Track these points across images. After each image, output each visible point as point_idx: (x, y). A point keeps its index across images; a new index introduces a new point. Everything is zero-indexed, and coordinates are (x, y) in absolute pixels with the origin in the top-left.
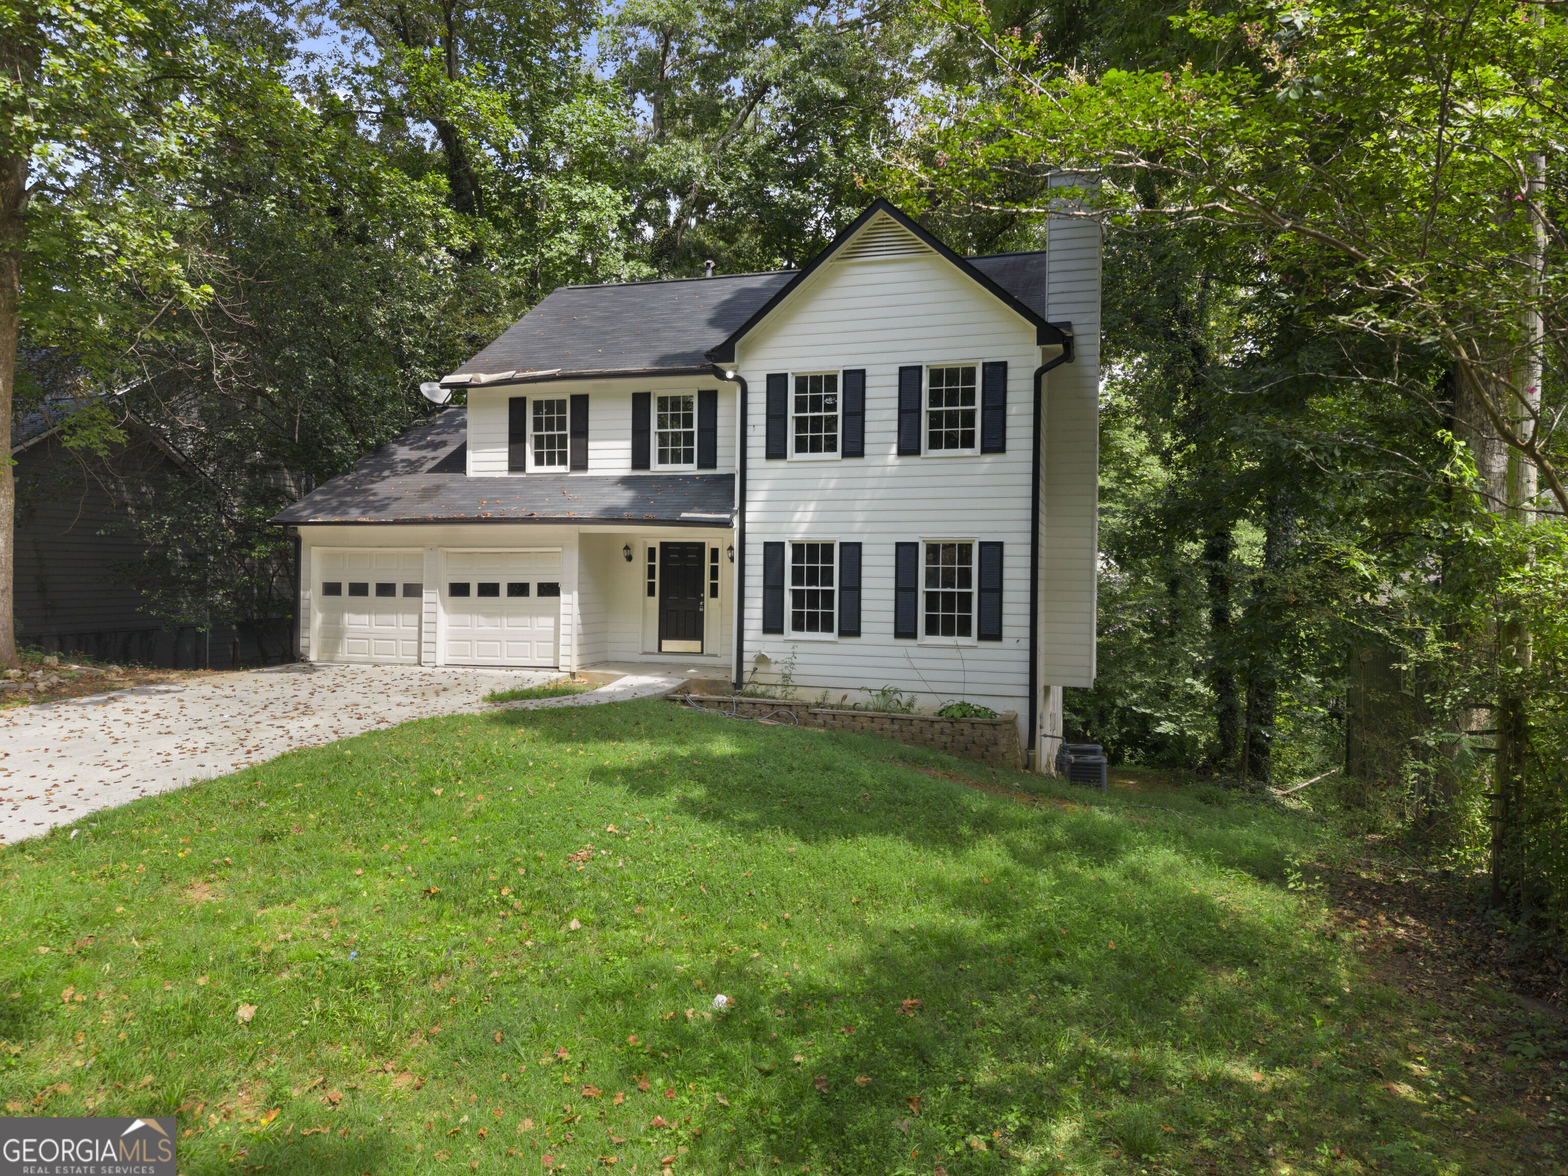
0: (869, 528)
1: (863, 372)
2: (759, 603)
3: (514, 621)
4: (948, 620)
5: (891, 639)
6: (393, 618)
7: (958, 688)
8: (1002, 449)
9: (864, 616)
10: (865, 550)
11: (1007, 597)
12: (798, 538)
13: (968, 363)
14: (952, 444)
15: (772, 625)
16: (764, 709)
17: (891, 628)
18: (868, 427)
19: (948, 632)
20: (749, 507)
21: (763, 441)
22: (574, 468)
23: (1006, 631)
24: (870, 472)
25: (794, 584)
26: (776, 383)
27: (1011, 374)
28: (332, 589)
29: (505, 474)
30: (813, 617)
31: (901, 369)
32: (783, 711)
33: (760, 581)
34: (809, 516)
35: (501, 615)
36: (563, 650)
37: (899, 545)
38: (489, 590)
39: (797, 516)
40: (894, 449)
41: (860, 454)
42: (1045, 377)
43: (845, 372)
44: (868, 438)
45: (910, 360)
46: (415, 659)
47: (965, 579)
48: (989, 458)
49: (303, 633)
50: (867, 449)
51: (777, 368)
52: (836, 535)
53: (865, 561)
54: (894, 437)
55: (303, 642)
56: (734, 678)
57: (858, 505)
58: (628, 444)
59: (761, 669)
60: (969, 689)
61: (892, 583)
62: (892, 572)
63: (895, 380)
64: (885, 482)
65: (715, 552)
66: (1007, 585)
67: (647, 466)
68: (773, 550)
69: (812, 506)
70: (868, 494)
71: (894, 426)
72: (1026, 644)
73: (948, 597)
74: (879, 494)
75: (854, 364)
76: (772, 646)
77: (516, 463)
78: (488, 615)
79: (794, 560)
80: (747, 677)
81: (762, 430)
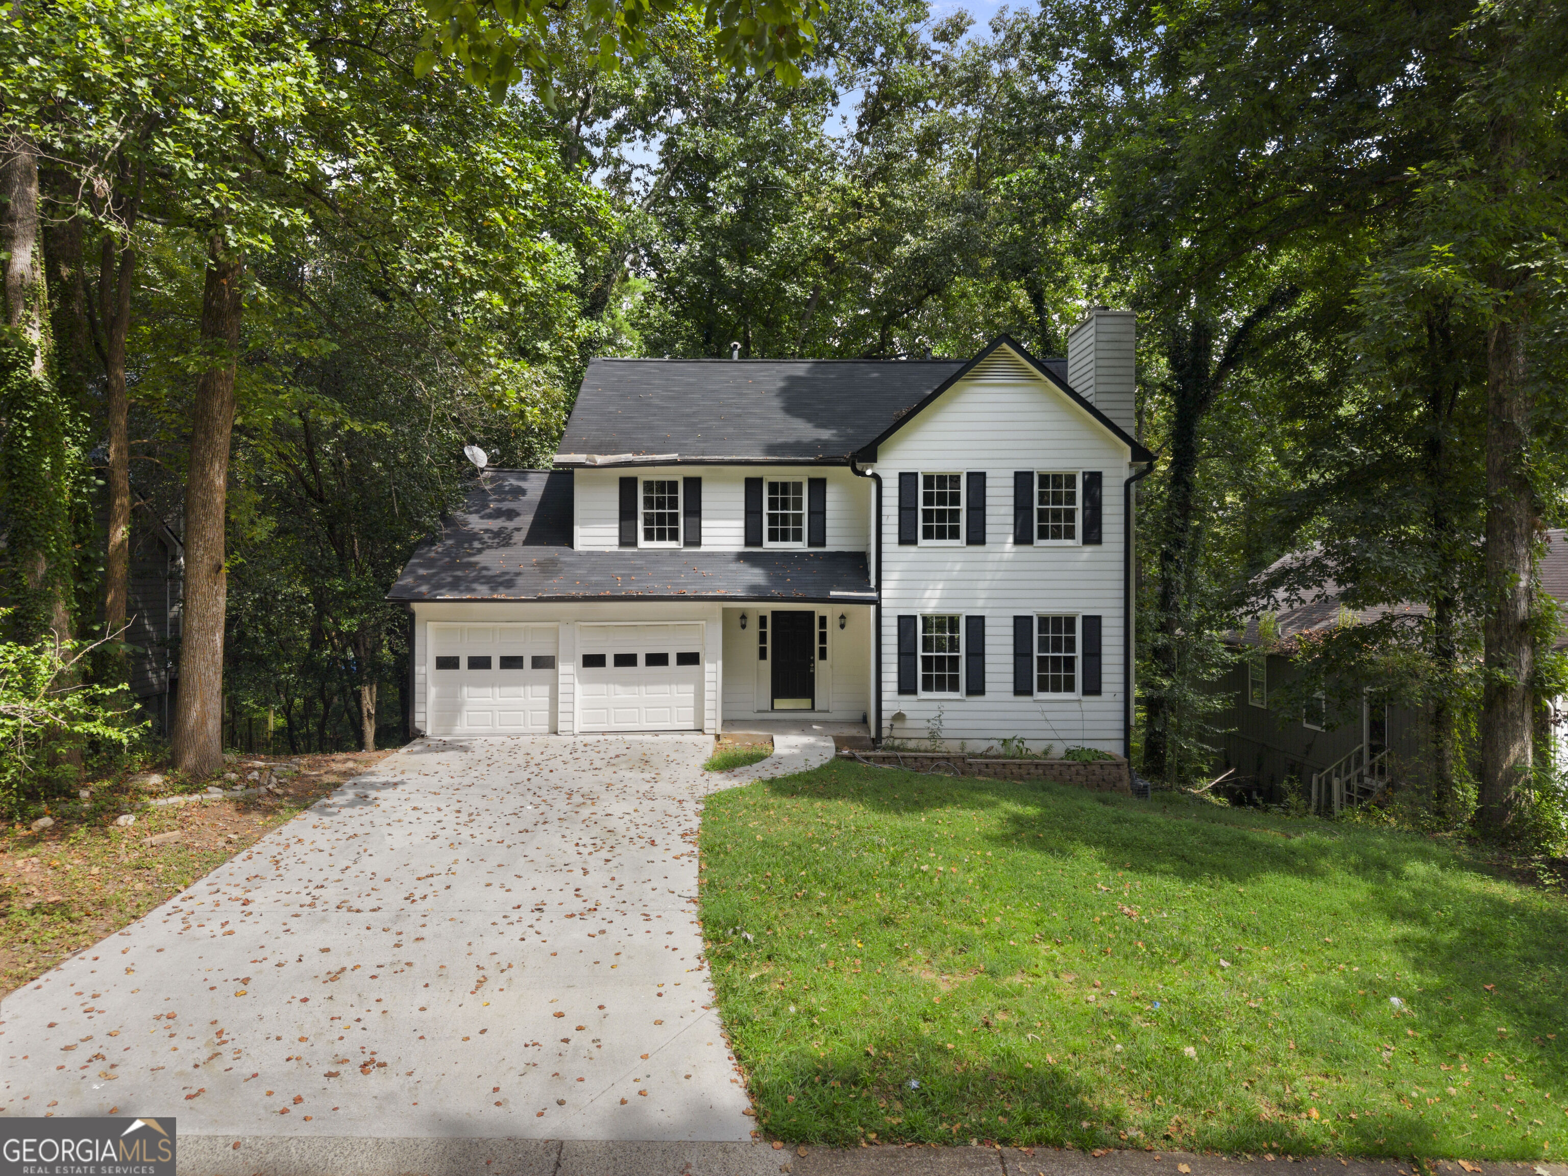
0: (991, 603)
1: (984, 474)
2: (895, 668)
3: (651, 688)
4: (1056, 680)
5: (1011, 696)
6: (520, 690)
7: (1080, 735)
8: (1099, 541)
9: (988, 678)
10: (987, 622)
11: (1105, 659)
12: (928, 611)
13: (1070, 471)
14: (1056, 536)
15: (906, 687)
16: (925, 762)
17: (1011, 687)
18: (989, 520)
19: (1056, 689)
20: (884, 585)
21: (896, 529)
22: (687, 544)
23: (1104, 687)
24: (991, 557)
25: (924, 650)
26: (907, 480)
27: (1105, 481)
28: (447, 663)
29: (616, 549)
30: (941, 679)
31: (1016, 474)
32: (942, 763)
33: (894, 649)
34: (938, 594)
35: (639, 684)
36: (707, 715)
37: (1016, 618)
38: (625, 660)
39: (928, 594)
40: (1011, 539)
41: (982, 542)
42: (1133, 484)
43: (969, 474)
44: (989, 529)
45: (1024, 466)
46: (546, 728)
47: (1071, 646)
48: (1089, 549)
49: (418, 708)
50: (988, 538)
51: (908, 468)
52: (963, 609)
53: (988, 631)
54: (1011, 529)
55: (418, 717)
56: (873, 734)
57: (982, 585)
58: (741, 523)
59: (897, 725)
60: (1088, 735)
61: (1011, 650)
62: (1011, 640)
63: (1011, 482)
64: (1003, 566)
65: (823, 620)
66: (1104, 650)
67: (760, 544)
68: (906, 623)
69: (940, 585)
70: (989, 576)
71: (1011, 520)
72: (1121, 697)
73: (1056, 660)
74: (999, 575)
75: (976, 467)
76: (907, 704)
77: (627, 539)
78: (625, 683)
79: (924, 631)
80: (885, 733)
81: (895, 520)
